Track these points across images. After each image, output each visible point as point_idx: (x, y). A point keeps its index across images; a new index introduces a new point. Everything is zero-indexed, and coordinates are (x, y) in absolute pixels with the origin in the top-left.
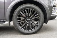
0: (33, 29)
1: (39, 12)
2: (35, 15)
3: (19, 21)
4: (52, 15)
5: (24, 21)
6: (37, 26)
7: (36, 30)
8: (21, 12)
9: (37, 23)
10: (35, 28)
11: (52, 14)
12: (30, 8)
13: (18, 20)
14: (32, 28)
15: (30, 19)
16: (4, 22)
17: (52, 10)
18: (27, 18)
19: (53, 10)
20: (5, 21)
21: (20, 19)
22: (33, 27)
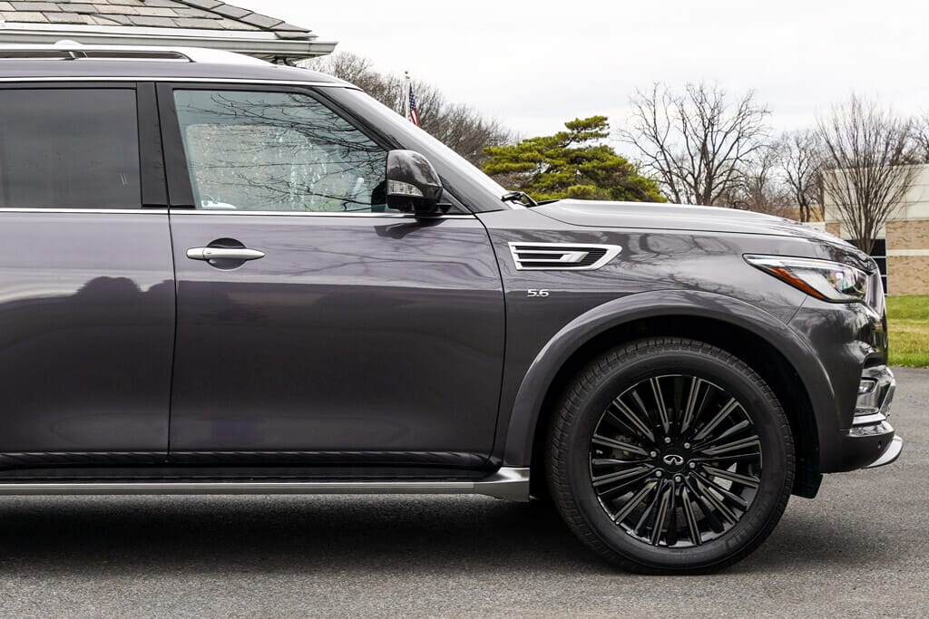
0: (705, 537)
1: (758, 402)
2: (726, 424)
3: (599, 471)
4: (852, 433)
5: (640, 470)
6: (742, 508)
7: (732, 543)
8: (618, 402)
9: (737, 488)
10: (727, 526)
11: (856, 421)
12: (690, 370)
13: (598, 462)
14: (704, 526)
15: (688, 455)
16: (490, 471)
17: (856, 393)
18: (664, 449)
19: (863, 388)
20: (494, 460)
21: (608, 452)
22: (711, 520)
